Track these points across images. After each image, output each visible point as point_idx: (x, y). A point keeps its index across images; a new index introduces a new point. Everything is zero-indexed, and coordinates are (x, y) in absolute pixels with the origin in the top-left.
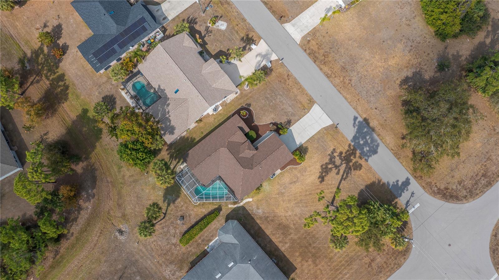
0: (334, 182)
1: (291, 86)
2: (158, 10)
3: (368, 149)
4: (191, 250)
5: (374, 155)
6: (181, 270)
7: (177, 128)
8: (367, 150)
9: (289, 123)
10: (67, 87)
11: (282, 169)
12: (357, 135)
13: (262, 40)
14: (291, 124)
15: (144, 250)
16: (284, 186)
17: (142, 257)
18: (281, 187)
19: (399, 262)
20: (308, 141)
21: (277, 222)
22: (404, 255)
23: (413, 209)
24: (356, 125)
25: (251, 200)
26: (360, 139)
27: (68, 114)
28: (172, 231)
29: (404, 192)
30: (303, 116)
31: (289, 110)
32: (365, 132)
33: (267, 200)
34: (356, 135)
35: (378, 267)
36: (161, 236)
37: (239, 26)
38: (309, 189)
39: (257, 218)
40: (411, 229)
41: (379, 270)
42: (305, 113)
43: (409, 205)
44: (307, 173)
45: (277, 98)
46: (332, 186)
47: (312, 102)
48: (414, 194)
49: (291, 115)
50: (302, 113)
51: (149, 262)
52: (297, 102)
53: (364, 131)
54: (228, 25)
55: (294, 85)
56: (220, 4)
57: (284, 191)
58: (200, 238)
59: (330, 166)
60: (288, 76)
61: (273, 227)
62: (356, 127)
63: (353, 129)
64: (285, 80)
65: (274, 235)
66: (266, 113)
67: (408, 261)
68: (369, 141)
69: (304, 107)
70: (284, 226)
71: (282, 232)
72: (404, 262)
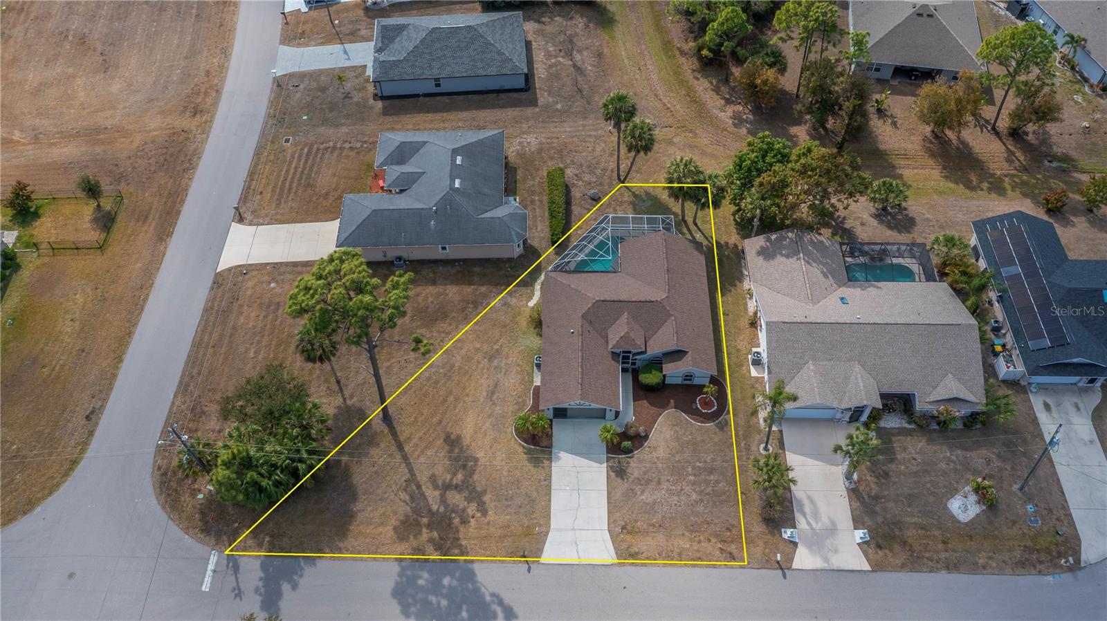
0: (422, 459)
1: (700, 542)
2: (1078, 409)
3: (421, 582)
4: (533, 179)
5: (397, 583)
6: (518, 154)
7: (765, 263)
8: (420, 577)
9: (619, 472)
10: (972, 188)
11: (537, 389)
12: (470, 586)
13: (867, 567)
14: (613, 474)
15: (593, 133)
16: (504, 370)
17: (584, 126)
18: (506, 364)
19: (167, 454)
20: (548, 477)
21: (454, 314)
22: (165, 474)
23: (211, 567)
24: (493, 602)
25: (531, 304)
26: (455, 583)
27: (916, 168)
28: (587, 177)
29: (261, 579)
30: (609, 513)
31: (647, 493)
32: (461, 609)
33: (505, 326)
34: (474, 582)
35: (203, 413)
36: (594, 162)
37: (940, 546)
38: (455, 407)
39: (491, 292)
40: (186, 530)
41: (198, 410)
42: (615, 521)
43: (227, 566)
44: (487, 425)
45: (694, 490)
46: (419, 450)
47: (626, 553)
48: (236, 596)
49: (632, 490)
50: (618, 514)
51: (568, 129)
52: (653, 525)
53: (464, 607)
54: (959, 522)
55: (698, 551)
56: (1029, 544)
57: (496, 362)
58: (541, 201)
59: (460, 476)
60: (730, 553)
61: (451, 302)
62: (488, 598)
63: (491, 590)
64: (725, 541)
65: (439, 294)
66: (676, 444)
67: (148, 469)
68: (433, 599)
69: (629, 533)
70: (436, 320)
71: (429, 310)
72: (155, 462)
